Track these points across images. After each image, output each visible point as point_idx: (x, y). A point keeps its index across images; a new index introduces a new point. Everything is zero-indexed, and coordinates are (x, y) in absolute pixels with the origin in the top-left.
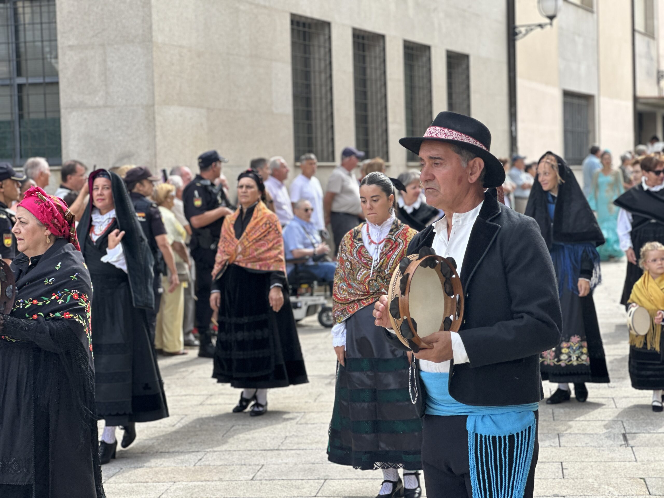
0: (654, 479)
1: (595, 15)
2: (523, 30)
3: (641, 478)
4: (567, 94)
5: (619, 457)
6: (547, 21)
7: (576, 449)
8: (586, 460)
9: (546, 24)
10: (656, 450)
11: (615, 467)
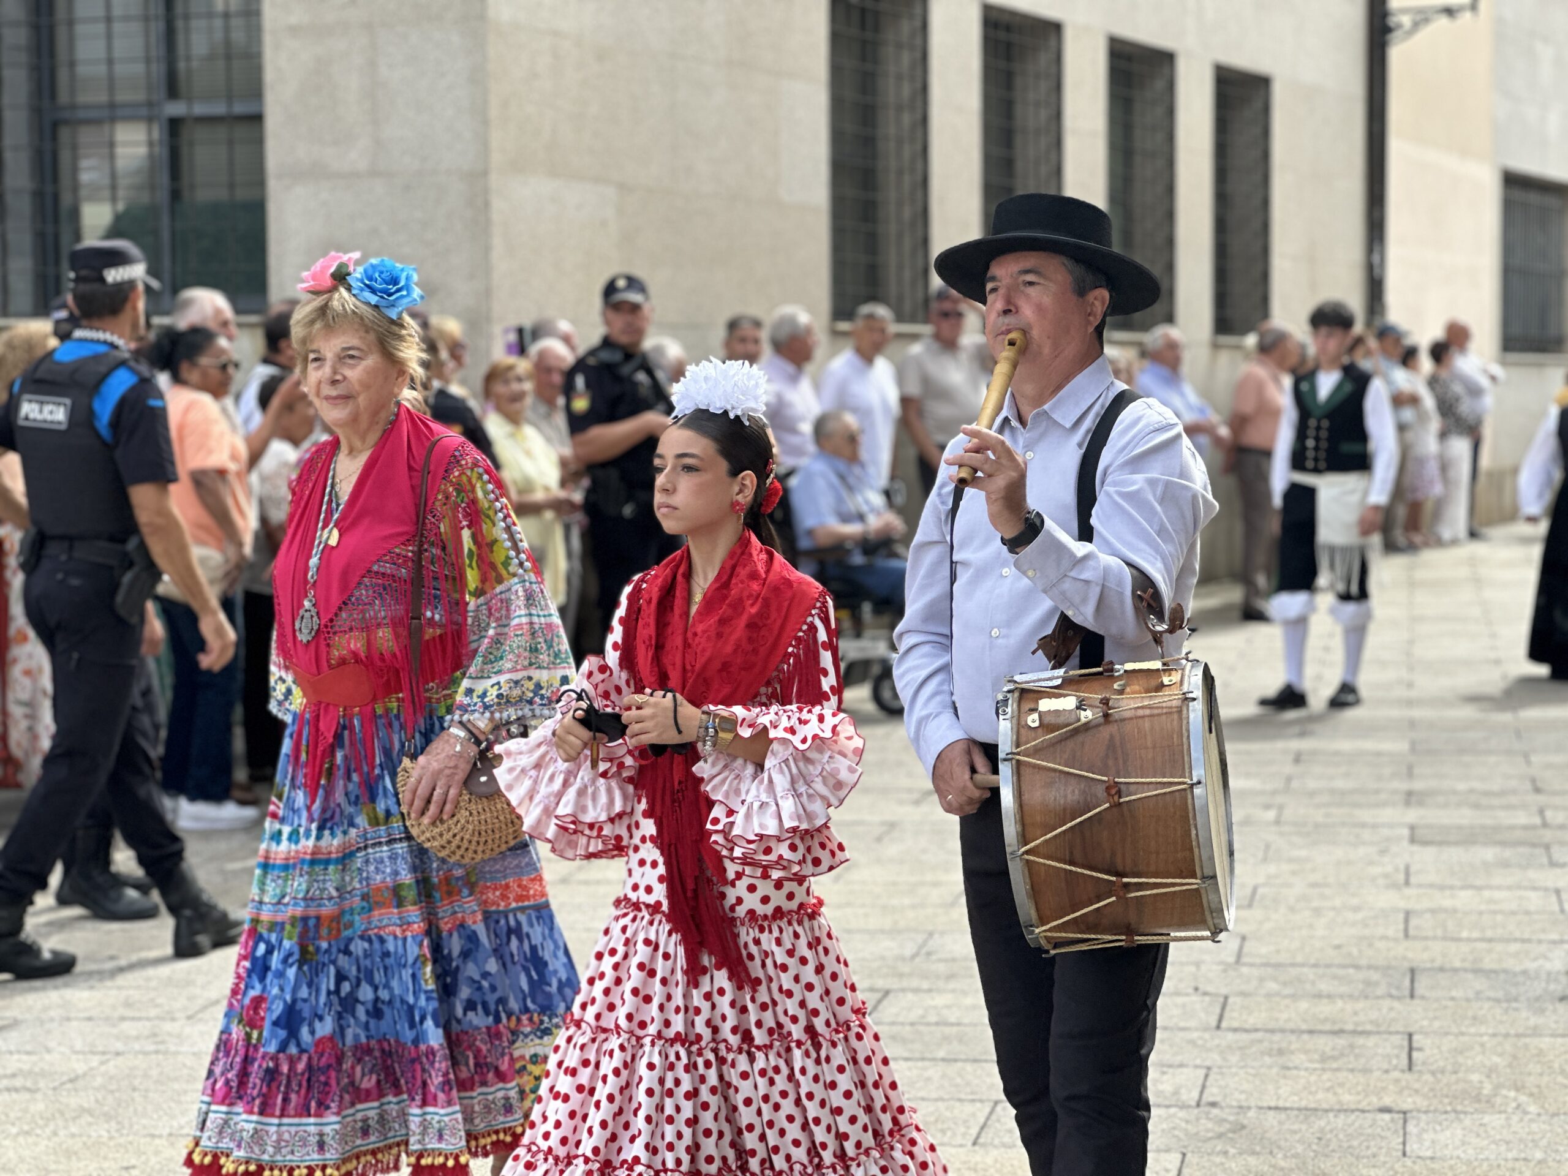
2: (1406, 20)
4: (1513, 181)
5: (1553, 1026)
7: (1450, 1003)
8: (1472, 1030)
9: (1462, 8)
11: (1541, 1050)
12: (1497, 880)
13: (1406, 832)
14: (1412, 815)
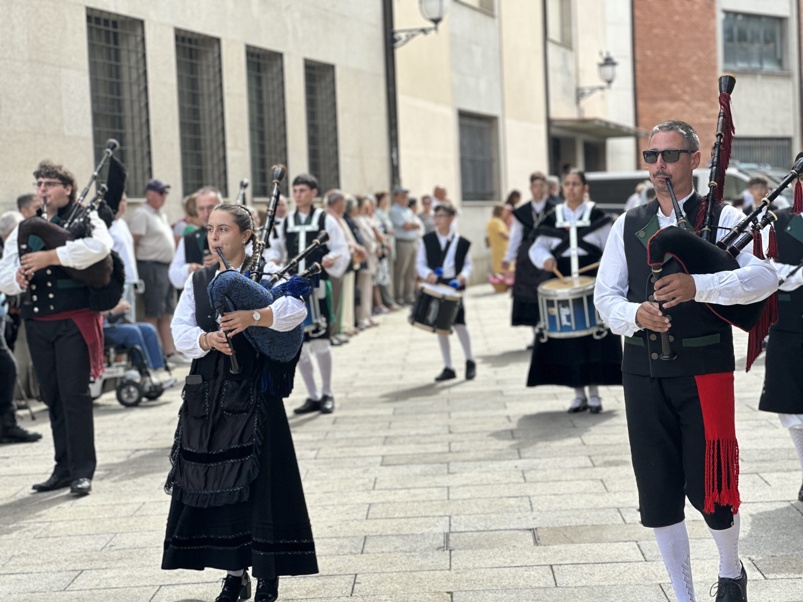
0: (464, 593)
1: (497, 21)
2: (403, 35)
3: (448, 593)
4: (463, 115)
5: (430, 564)
6: (432, 25)
7: (381, 555)
8: (388, 570)
9: (430, 29)
10: (478, 554)
11: (421, 579)
12: (419, 484)
13: (380, 459)
14: (385, 450)
